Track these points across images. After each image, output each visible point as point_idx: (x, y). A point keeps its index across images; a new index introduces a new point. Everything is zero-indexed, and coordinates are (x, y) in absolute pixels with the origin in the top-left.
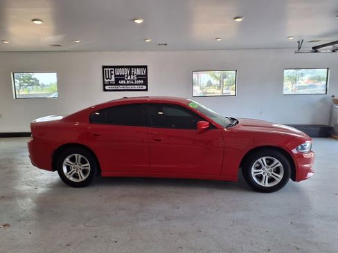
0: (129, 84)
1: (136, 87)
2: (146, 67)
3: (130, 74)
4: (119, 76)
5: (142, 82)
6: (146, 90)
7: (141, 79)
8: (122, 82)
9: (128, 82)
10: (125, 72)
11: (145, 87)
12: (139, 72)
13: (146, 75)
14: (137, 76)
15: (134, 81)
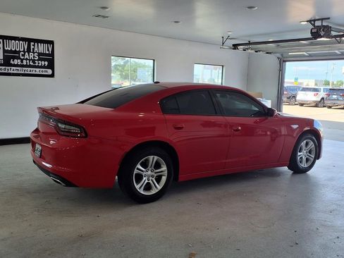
0: (26, 66)
1: (38, 71)
2: (52, 43)
3: (29, 51)
4: (11, 51)
5: (46, 63)
6: (52, 76)
7: (45, 60)
8: (16, 62)
9: (25, 61)
10: (20, 46)
11: (50, 72)
12: (41, 48)
13: (52, 54)
14: (40, 54)
15: (34, 61)
